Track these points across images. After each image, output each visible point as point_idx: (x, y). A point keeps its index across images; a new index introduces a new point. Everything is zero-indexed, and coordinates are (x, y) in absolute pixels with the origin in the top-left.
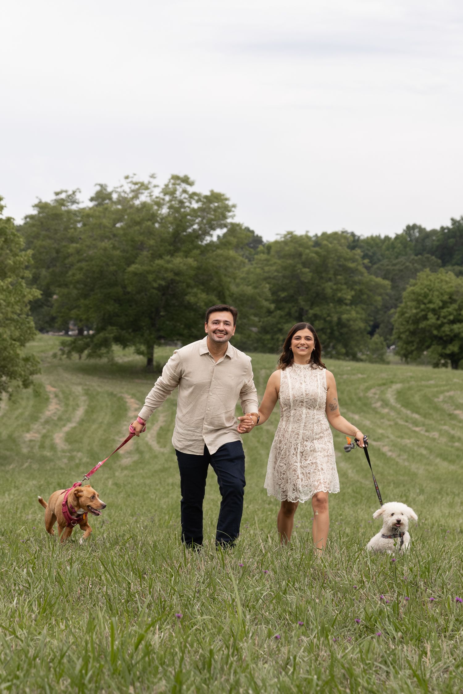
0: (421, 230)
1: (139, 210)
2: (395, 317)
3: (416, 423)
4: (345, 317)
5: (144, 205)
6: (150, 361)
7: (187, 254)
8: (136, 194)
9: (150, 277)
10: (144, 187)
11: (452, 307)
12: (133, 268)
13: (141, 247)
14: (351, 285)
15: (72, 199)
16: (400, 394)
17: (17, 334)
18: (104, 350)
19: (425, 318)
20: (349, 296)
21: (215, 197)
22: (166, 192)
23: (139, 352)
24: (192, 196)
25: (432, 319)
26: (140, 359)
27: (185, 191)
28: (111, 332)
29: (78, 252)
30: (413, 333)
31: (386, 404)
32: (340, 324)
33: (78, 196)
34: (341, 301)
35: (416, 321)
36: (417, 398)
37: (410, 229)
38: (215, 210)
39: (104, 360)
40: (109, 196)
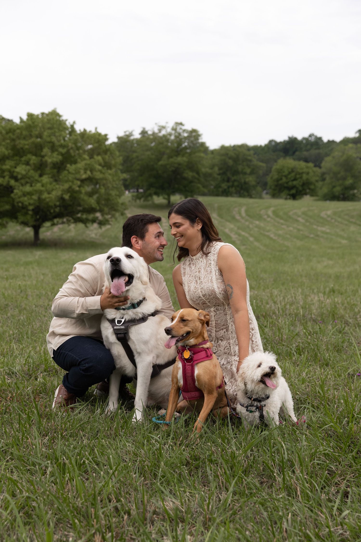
0: (275, 142)
1: (161, 138)
2: (269, 179)
3: (282, 224)
4: (247, 180)
5: (164, 136)
6: (169, 202)
7: (183, 156)
8: (160, 131)
9: (168, 167)
10: (164, 127)
11: (293, 174)
12: (161, 163)
13: (163, 153)
14: (249, 166)
15: (131, 134)
16: (274, 212)
17: (118, 193)
18: (149, 198)
19: (281, 179)
20: (248, 171)
21: (194, 131)
22: (173, 129)
23: (164, 198)
24: (184, 131)
25: (284, 180)
26: (165, 201)
27: (181, 129)
28: (152, 190)
29: (137, 157)
30: (276, 186)
31: (269, 216)
32: (245, 183)
33: (134, 133)
34: (245, 174)
35: (278, 180)
36: (281, 213)
37: (271, 141)
38: (194, 136)
39: (150, 202)
40: (146, 132)
